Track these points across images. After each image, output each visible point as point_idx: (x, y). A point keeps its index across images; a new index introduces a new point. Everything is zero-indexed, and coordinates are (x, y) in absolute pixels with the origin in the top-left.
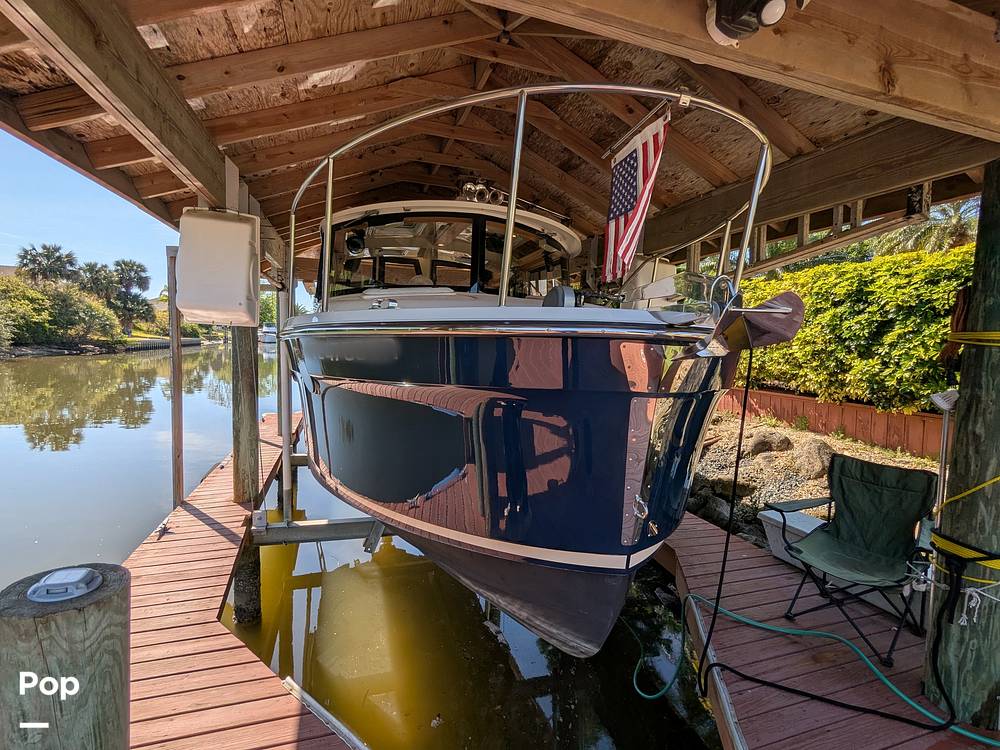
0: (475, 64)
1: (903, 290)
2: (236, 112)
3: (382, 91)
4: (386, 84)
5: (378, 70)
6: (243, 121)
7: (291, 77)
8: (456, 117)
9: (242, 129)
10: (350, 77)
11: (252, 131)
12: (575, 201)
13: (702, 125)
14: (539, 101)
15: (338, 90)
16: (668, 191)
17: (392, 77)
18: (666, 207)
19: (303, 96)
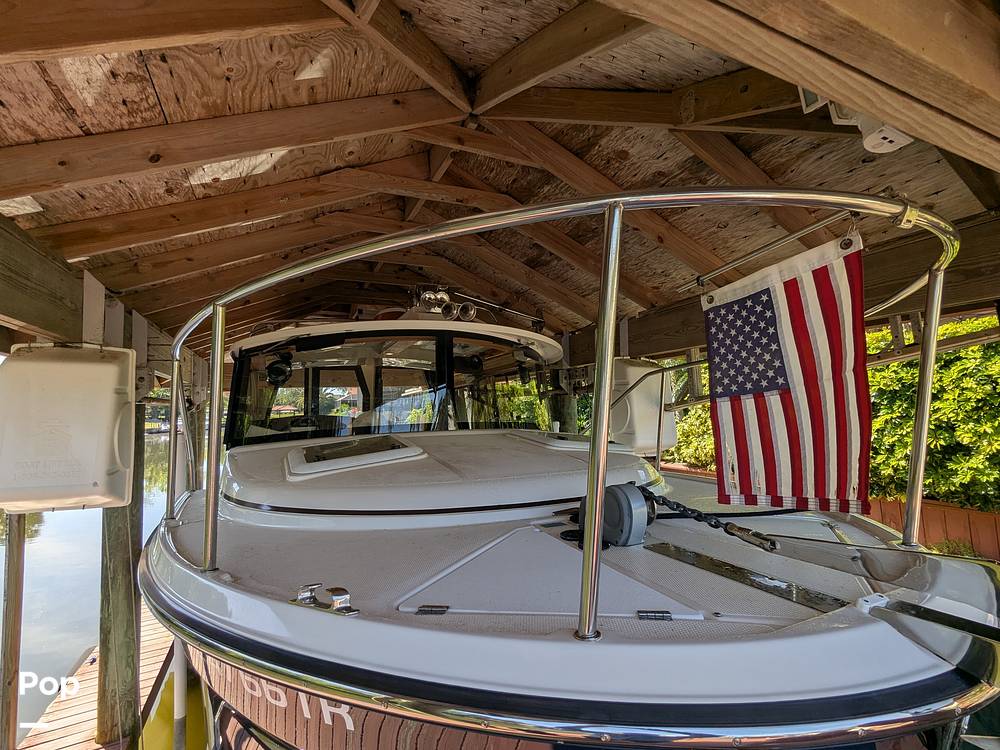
0: (429, 152)
1: (883, 374)
2: (97, 214)
3: (312, 184)
4: (318, 176)
5: (304, 160)
6: (109, 226)
7: (178, 168)
8: (404, 211)
9: (108, 235)
10: (267, 167)
11: (121, 238)
12: (541, 297)
13: (707, 220)
14: (506, 193)
15: (249, 185)
16: (654, 288)
17: (324, 167)
18: (653, 306)
19: (200, 192)
